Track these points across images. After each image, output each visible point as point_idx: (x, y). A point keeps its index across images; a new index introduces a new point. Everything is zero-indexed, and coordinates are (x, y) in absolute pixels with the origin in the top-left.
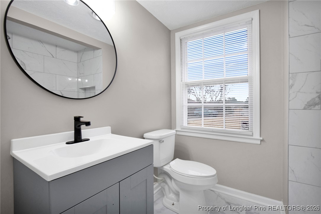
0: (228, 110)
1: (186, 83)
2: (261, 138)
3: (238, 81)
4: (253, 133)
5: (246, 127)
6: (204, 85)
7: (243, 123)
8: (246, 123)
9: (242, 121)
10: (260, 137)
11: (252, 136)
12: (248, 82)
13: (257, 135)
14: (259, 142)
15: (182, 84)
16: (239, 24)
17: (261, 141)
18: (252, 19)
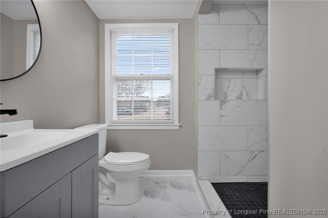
0: (155, 103)
1: (116, 76)
2: (180, 125)
3: (163, 78)
4: (174, 121)
5: (169, 116)
6: (134, 79)
7: (167, 113)
8: (169, 113)
9: (166, 112)
10: (179, 123)
11: (173, 123)
12: (170, 79)
13: (177, 123)
14: (178, 128)
15: (112, 78)
16: (164, 30)
17: (180, 126)
18: (174, 30)
